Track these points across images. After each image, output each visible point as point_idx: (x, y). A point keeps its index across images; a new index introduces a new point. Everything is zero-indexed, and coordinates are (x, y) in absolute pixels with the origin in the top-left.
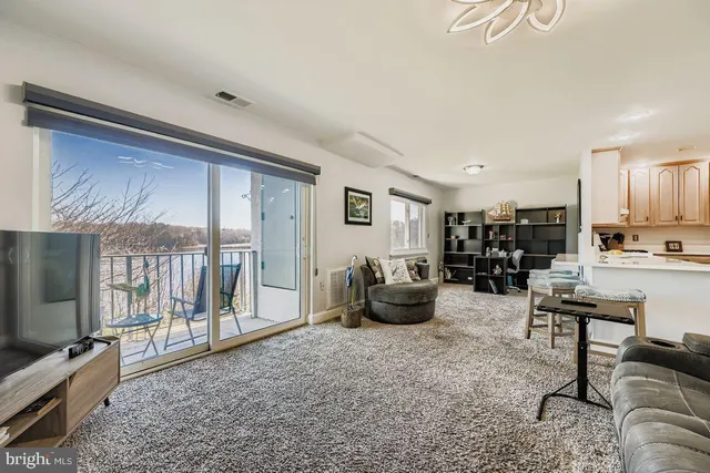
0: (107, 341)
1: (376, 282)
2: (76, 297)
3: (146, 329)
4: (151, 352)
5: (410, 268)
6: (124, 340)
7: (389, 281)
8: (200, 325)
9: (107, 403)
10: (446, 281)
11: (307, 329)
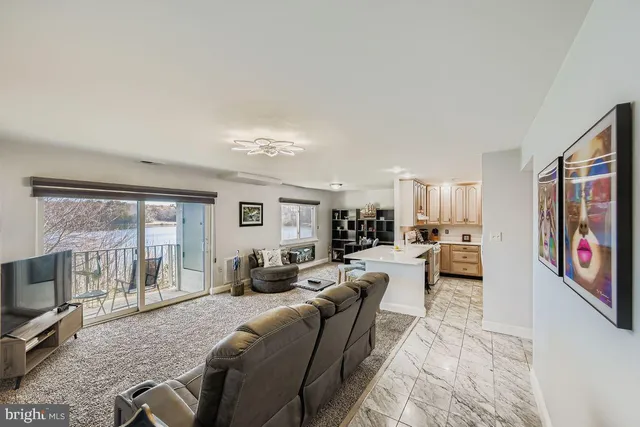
0: (76, 305)
1: (258, 266)
2: (55, 279)
3: (98, 299)
4: (101, 313)
5: (283, 256)
6: (84, 306)
7: (267, 265)
8: (133, 298)
9: (76, 337)
10: (334, 261)
11: (208, 298)
